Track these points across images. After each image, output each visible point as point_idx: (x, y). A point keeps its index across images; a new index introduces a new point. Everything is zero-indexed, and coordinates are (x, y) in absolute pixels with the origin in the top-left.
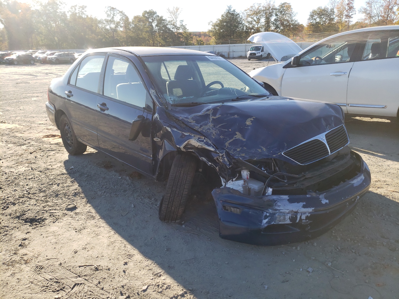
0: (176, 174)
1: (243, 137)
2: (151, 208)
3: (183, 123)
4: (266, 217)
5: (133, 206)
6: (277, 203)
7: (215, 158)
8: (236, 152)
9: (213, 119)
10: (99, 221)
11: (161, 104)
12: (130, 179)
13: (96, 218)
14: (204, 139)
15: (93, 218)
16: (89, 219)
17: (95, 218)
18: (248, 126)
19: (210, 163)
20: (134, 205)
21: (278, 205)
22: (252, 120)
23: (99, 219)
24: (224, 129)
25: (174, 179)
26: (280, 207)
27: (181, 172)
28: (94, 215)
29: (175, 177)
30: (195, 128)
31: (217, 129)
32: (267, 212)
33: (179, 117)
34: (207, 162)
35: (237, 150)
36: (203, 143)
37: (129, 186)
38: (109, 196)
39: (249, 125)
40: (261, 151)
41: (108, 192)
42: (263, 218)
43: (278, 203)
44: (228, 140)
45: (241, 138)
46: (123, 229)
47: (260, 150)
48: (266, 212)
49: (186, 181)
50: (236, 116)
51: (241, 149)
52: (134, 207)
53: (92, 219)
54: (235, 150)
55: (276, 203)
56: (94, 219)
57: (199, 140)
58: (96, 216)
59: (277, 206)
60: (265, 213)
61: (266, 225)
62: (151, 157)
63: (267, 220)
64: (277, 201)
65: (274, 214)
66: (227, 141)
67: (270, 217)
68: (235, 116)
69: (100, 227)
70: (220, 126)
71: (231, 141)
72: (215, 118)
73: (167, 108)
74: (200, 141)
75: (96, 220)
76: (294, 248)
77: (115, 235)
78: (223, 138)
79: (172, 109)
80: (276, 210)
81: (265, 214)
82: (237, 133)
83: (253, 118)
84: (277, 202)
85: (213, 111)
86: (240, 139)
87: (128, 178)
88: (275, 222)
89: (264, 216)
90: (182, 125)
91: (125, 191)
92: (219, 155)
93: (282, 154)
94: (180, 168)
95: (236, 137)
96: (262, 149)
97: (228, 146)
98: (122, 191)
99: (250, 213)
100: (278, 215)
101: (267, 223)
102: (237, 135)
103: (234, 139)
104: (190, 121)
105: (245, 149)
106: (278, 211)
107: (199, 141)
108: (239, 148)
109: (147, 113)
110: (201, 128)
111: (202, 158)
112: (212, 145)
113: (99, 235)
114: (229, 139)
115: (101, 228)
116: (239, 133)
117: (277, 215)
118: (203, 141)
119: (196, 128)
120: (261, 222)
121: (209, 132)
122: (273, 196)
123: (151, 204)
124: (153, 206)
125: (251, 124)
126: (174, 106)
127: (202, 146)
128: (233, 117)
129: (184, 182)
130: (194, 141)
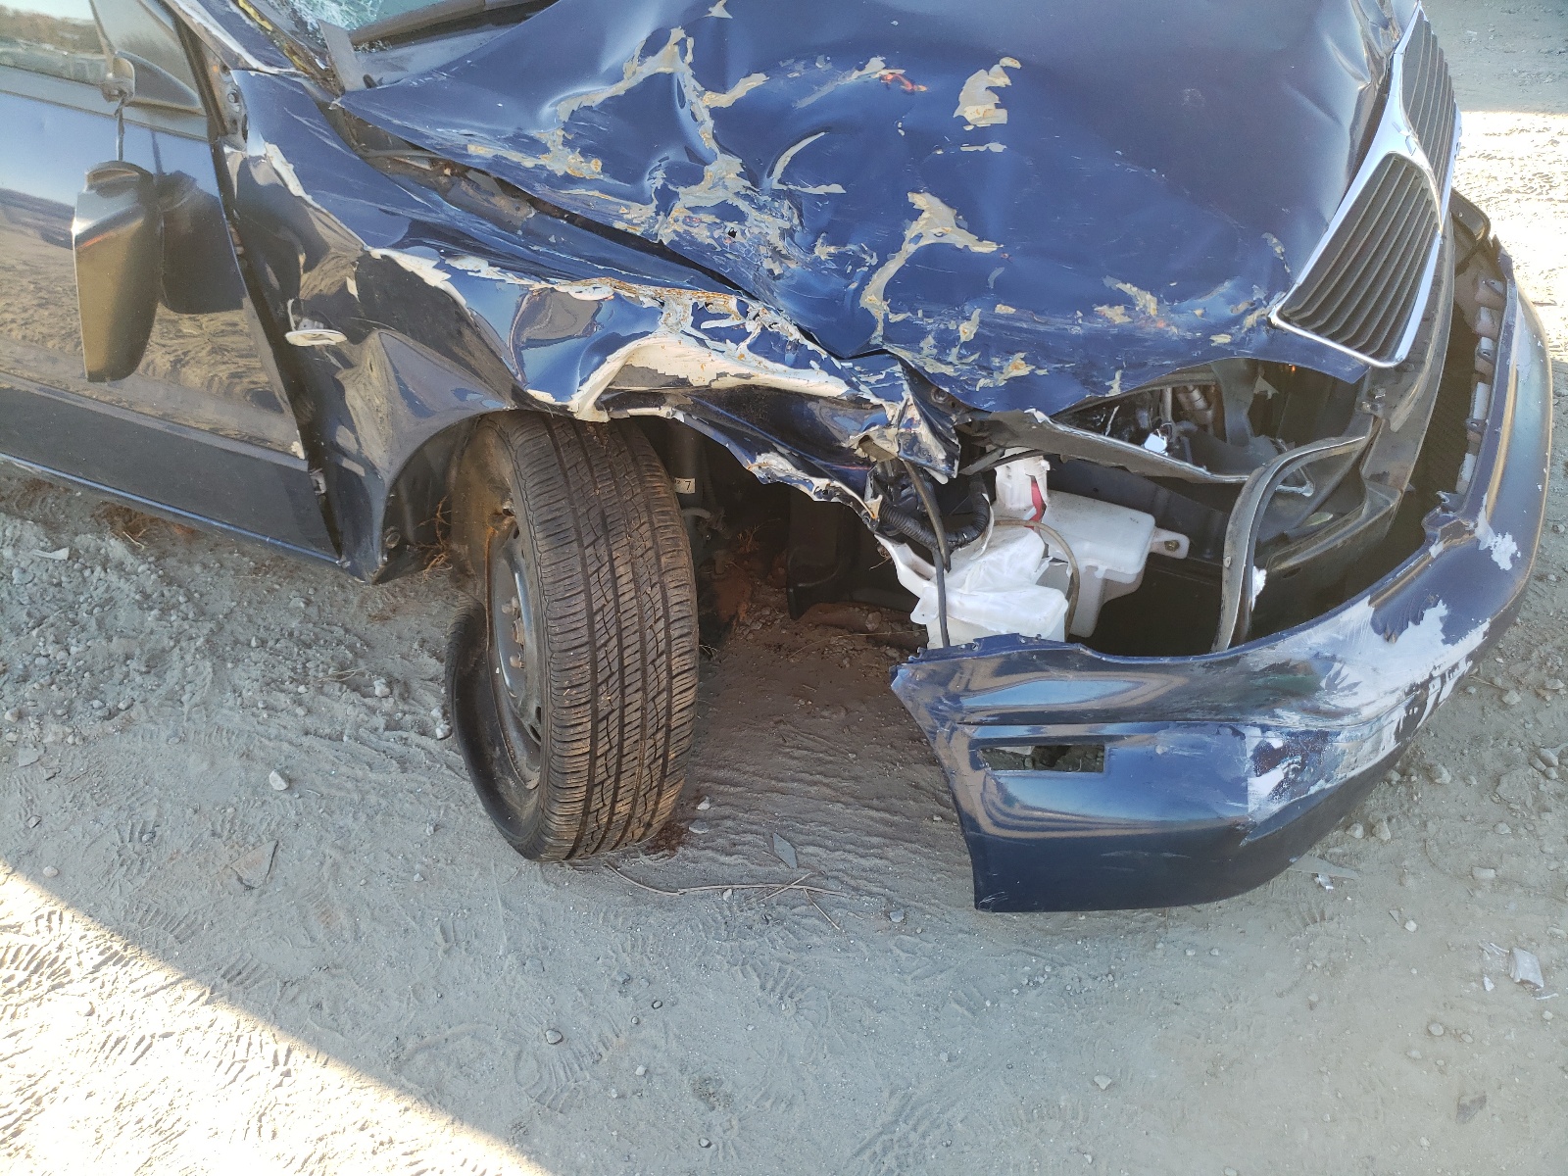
0: (589, 597)
1: (972, 222)
2: (404, 763)
3: (508, 188)
4: (1267, 759)
5: (277, 783)
6: (1338, 673)
7: (852, 441)
8: (955, 351)
9: (715, 113)
10: (108, 987)
11: (259, 41)
12: (134, 550)
13: (76, 973)
14: (744, 311)
15: (49, 970)
16: (27, 994)
17: (68, 972)
18: (982, 135)
19: (821, 483)
20: (283, 775)
21: (1344, 684)
22: (1003, 81)
23: (97, 968)
24: (818, 184)
25: (585, 639)
26: (1355, 690)
27: (613, 570)
28: (44, 942)
29: (591, 624)
30: (620, 218)
31: (777, 195)
32: (1265, 728)
33: (465, 148)
34: (804, 482)
35: (963, 339)
36: (743, 345)
37: (164, 612)
38: (70, 740)
39: (982, 124)
40: (1127, 319)
41: (42, 706)
42: (1247, 766)
43: (1344, 672)
44: (873, 269)
45: (962, 239)
46: (319, 1006)
47: (1119, 309)
48: (1254, 725)
49: (667, 627)
50: (876, 67)
51: (982, 323)
52: (290, 781)
53: (47, 984)
54: (946, 340)
55: (1332, 673)
56: (61, 985)
57: (707, 329)
58: (60, 948)
59: (1343, 689)
60: (1253, 737)
61: (1276, 807)
62: (295, 456)
63: (1276, 775)
64: (1333, 658)
65: (1324, 736)
66: (866, 280)
67: (1299, 759)
68: (869, 69)
69: (145, 1046)
70: (786, 169)
71: (892, 267)
72: (724, 100)
73: (328, 78)
74: (718, 335)
75: (81, 990)
76: (1359, 832)
77: (287, 1081)
78: (835, 258)
79: (369, 82)
80: (1337, 714)
81: (1256, 742)
82: (920, 200)
83: (1007, 70)
84: (1337, 666)
85: (690, 42)
86: (953, 248)
87: (116, 548)
88: (1327, 781)
89: (1250, 754)
90: (503, 203)
91: (155, 663)
92: (877, 414)
93: (1275, 320)
94: (593, 543)
95: (919, 237)
96: (1128, 302)
97: (886, 315)
98: (133, 664)
99: (1159, 751)
100: (1349, 739)
101: (1278, 790)
102: (925, 215)
103: (909, 248)
104: (559, 169)
105: (1008, 317)
106: (1347, 720)
107: (710, 332)
108: (968, 319)
109: (147, 133)
110: (667, 215)
111: (761, 459)
112: (814, 355)
113: (179, 1127)
114: (874, 261)
115: (159, 1046)
116: (936, 201)
117: (1341, 743)
118: (737, 335)
119: (634, 217)
120: (1240, 791)
121: (743, 233)
122: (1309, 636)
123: (387, 728)
124: (405, 741)
125: (1001, 117)
126: (372, 46)
127: (748, 377)
128: (856, 74)
129: (661, 635)
130: (680, 351)
